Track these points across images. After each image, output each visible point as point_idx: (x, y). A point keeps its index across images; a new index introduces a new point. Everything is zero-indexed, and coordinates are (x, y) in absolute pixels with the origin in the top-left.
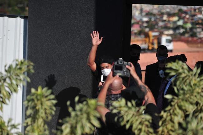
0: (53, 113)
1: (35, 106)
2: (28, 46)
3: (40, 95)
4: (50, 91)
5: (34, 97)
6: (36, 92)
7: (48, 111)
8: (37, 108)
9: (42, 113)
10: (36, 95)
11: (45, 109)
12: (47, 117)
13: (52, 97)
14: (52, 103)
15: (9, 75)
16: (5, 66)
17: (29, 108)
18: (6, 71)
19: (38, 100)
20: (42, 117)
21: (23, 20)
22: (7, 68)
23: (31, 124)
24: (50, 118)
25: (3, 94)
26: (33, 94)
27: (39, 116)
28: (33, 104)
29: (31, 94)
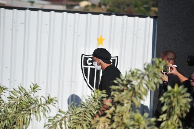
0: (188, 110)
1: (171, 102)
2: (157, 44)
3: (176, 92)
4: (186, 89)
5: (170, 94)
6: (173, 89)
7: (183, 109)
8: (173, 104)
9: (177, 110)
10: (172, 92)
11: (181, 106)
12: (182, 115)
13: (188, 95)
14: (188, 101)
15: (147, 73)
16: (145, 64)
17: (165, 104)
18: (145, 69)
19: (174, 97)
20: (177, 114)
21: (152, 20)
22: (146, 66)
23: (167, 120)
24: (185, 115)
25: (141, 91)
26: (170, 92)
27: (175, 112)
28: (169, 101)
29: (168, 91)
